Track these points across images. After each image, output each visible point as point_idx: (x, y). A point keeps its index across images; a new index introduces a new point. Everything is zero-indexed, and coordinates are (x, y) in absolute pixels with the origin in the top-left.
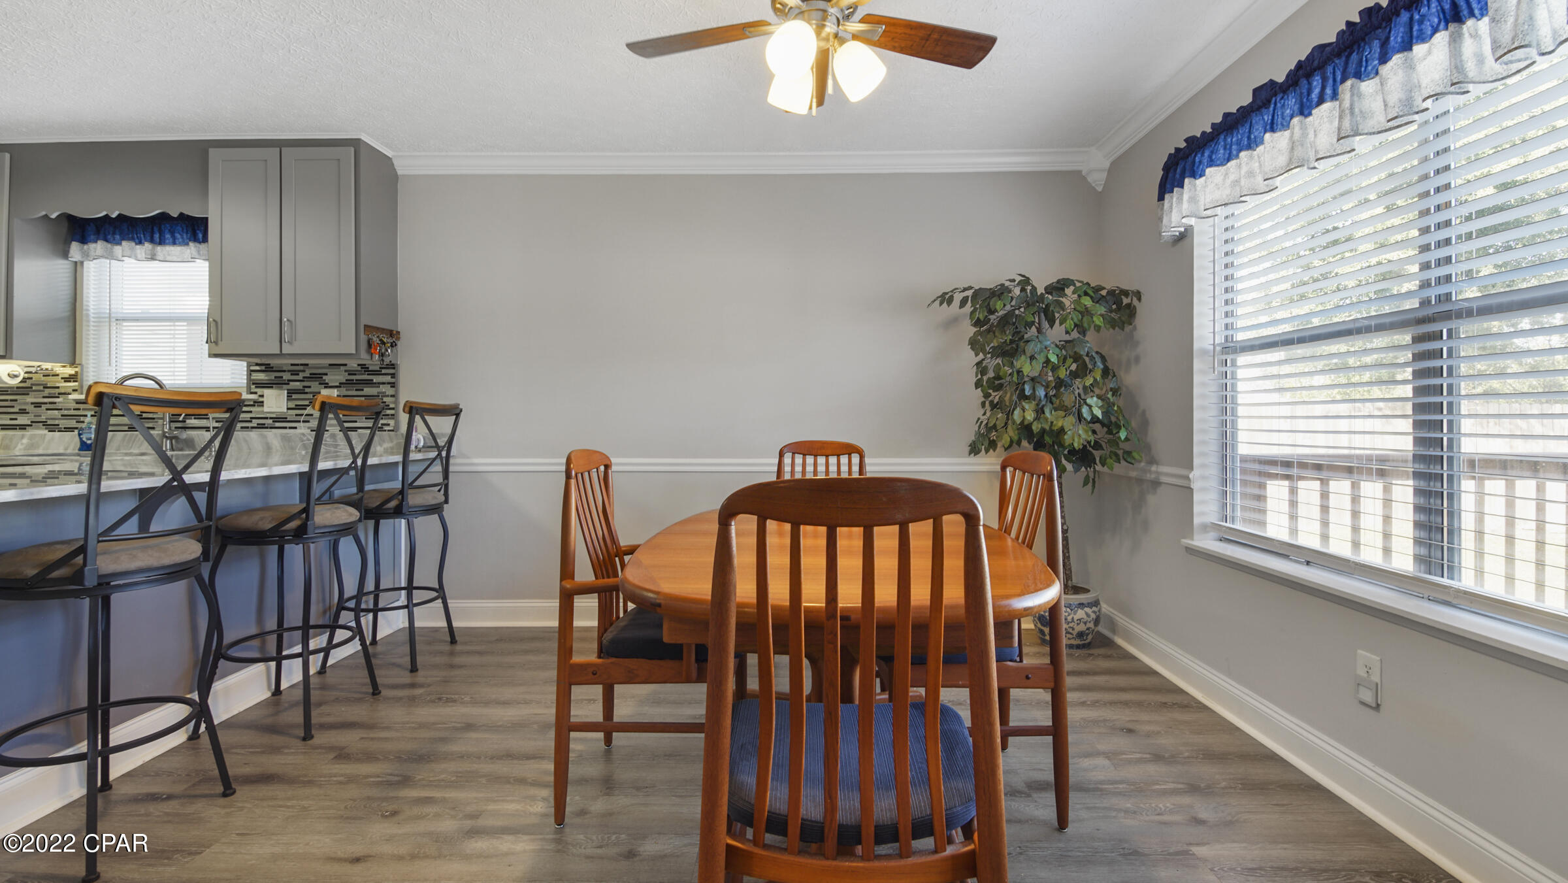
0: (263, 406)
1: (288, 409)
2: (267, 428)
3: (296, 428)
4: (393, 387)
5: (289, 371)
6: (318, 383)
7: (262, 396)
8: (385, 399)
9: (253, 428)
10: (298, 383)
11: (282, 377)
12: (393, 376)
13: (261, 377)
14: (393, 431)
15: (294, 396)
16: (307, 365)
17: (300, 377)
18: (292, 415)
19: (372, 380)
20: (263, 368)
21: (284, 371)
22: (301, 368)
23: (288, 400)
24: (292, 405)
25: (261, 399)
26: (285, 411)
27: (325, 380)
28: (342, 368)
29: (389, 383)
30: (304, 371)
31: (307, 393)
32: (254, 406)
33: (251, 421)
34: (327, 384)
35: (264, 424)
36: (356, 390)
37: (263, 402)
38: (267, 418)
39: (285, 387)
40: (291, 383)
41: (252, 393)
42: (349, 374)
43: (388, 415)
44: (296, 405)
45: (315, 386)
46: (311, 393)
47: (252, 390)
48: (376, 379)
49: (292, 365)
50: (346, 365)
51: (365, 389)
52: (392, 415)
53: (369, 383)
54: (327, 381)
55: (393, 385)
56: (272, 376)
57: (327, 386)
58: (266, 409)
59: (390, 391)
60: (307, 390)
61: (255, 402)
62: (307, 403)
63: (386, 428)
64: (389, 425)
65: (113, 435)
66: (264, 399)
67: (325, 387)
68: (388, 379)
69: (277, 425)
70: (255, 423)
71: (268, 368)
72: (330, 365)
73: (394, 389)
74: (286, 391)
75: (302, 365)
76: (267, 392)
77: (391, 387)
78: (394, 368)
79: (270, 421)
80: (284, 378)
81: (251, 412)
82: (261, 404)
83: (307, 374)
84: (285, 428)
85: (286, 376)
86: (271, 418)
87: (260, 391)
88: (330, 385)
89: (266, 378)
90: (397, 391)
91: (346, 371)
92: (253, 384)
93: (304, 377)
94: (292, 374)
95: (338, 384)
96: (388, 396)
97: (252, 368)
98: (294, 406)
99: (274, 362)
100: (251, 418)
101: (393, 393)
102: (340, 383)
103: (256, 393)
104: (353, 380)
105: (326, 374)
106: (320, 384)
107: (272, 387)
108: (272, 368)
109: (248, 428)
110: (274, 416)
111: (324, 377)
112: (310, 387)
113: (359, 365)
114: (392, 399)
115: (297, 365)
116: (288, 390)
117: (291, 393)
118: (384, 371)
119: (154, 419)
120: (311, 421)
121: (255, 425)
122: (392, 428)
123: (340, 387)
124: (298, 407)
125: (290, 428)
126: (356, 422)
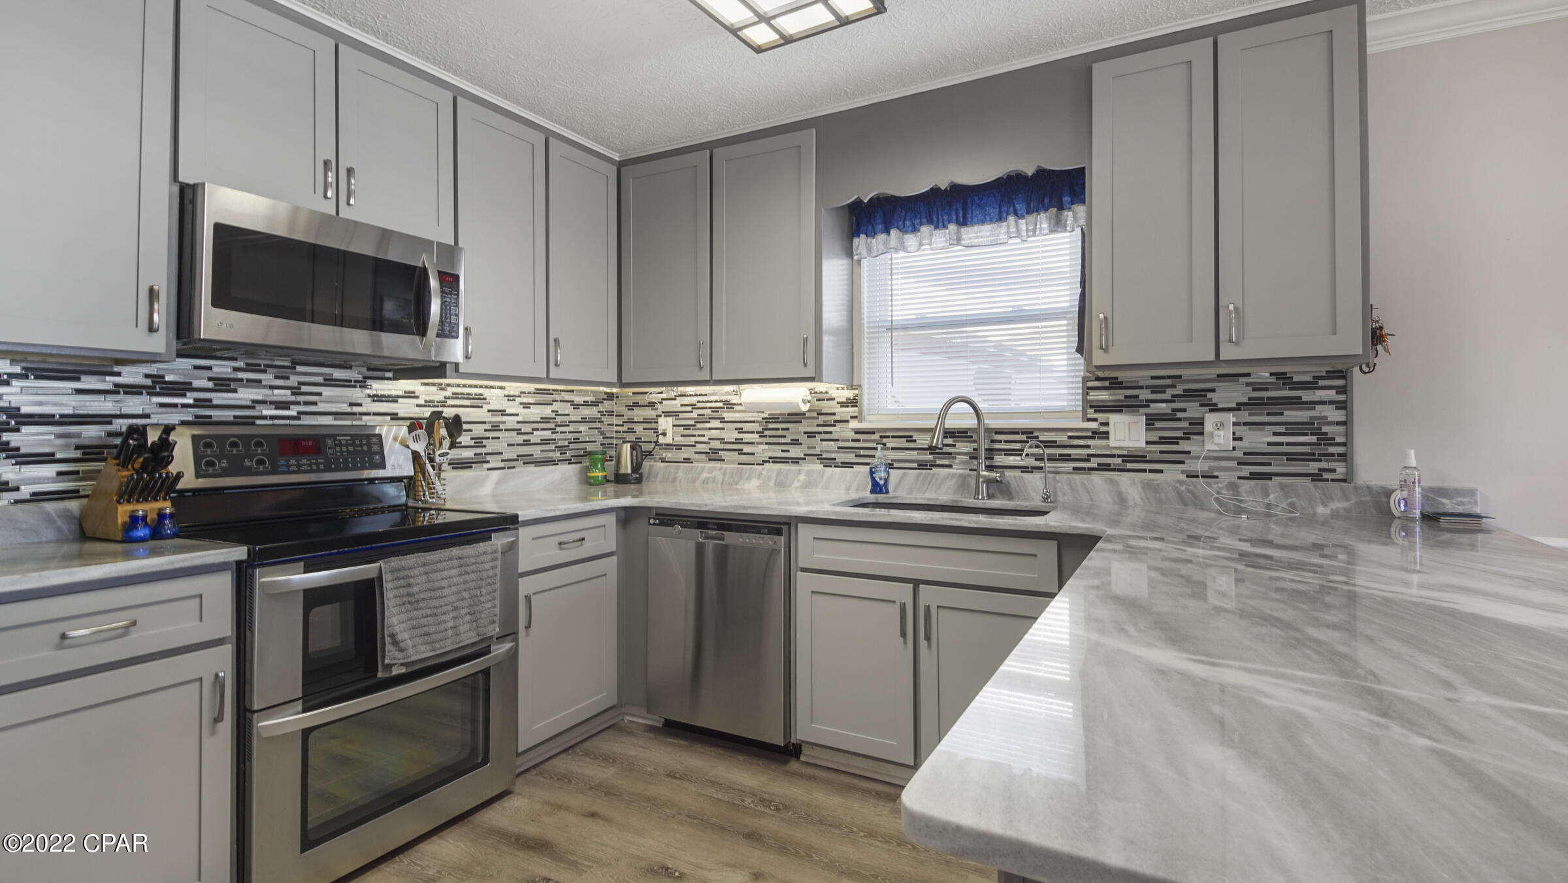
0: (1108, 438)
1: (1148, 443)
2: (1114, 470)
3: (1161, 471)
4: (1345, 408)
5: (1148, 387)
6: (1198, 404)
7: (1107, 424)
8: (1325, 429)
9: (1091, 469)
10: (1164, 405)
11: (1137, 396)
12: (1342, 390)
13: (1104, 396)
14: (1344, 481)
15: (1158, 424)
16: (1180, 377)
17: (1167, 396)
18: (1155, 452)
19: (1300, 398)
20: (1107, 384)
21: (1141, 387)
22: (1168, 382)
23: (1147, 430)
24: (1154, 436)
25: (1103, 429)
26: (1144, 445)
27: (1211, 399)
28: (1242, 380)
29: (1331, 402)
30: (1174, 386)
31: (1179, 419)
32: (1094, 438)
33: (1089, 460)
34: (1215, 405)
35: (1110, 465)
36: (1268, 414)
37: (1107, 433)
38: (1113, 456)
39: (1142, 410)
40: (1152, 405)
41: (1089, 420)
42: (1254, 390)
43: (1333, 455)
44: (1161, 438)
45: (1193, 409)
46: (1186, 419)
47: (1089, 416)
48: (1307, 396)
49: (1153, 378)
50: (1248, 375)
51: (1286, 413)
52: (1339, 455)
53: (1297, 403)
54: (1214, 401)
55: (1342, 406)
56: (1120, 395)
57: (1214, 408)
58: (1112, 442)
59: (1339, 415)
60: (1179, 415)
61: (1093, 433)
62: (1180, 434)
63: (1326, 476)
64: (1334, 471)
65: (904, 473)
66: (1111, 429)
67: (1211, 410)
68: (1331, 394)
69: (1130, 466)
70: (1094, 463)
71: (1115, 384)
72: (1219, 376)
73: (1343, 412)
74: (1145, 417)
75: (1169, 377)
76: (1114, 418)
77: (1337, 408)
78: (1344, 377)
79: (1119, 461)
80: (1141, 397)
81: (1088, 447)
82: (1105, 435)
83: (1179, 391)
84: (1144, 471)
85: (1144, 395)
86: (1119, 456)
87: (1101, 417)
88: (1220, 406)
89: (1111, 398)
90: (1350, 415)
91: (1248, 384)
92: (1091, 407)
93: (1173, 396)
94: (1152, 392)
95: (1235, 406)
96: (1331, 423)
97: (1090, 384)
98: (1157, 439)
99: (1122, 375)
100: (1089, 455)
101: (1343, 419)
102: (1238, 404)
103: (1095, 420)
104: (1262, 398)
105: (1213, 390)
106: (1201, 405)
107: (1122, 411)
108: (1122, 383)
109: (1083, 469)
110: (1125, 453)
111: (1209, 395)
112: (1184, 410)
113: (1272, 374)
114: (1342, 428)
115: (1163, 378)
116: (1146, 415)
117: (1151, 421)
118: (1321, 383)
119: (951, 454)
120: (1187, 461)
121: (1095, 466)
122: (1341, 477)
123: (1239, 410)
124: (1162, 441)
125: (1151, 471)
126: (1270, 464)
